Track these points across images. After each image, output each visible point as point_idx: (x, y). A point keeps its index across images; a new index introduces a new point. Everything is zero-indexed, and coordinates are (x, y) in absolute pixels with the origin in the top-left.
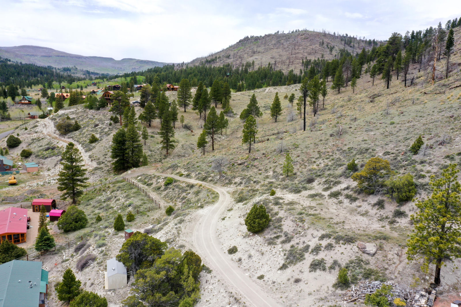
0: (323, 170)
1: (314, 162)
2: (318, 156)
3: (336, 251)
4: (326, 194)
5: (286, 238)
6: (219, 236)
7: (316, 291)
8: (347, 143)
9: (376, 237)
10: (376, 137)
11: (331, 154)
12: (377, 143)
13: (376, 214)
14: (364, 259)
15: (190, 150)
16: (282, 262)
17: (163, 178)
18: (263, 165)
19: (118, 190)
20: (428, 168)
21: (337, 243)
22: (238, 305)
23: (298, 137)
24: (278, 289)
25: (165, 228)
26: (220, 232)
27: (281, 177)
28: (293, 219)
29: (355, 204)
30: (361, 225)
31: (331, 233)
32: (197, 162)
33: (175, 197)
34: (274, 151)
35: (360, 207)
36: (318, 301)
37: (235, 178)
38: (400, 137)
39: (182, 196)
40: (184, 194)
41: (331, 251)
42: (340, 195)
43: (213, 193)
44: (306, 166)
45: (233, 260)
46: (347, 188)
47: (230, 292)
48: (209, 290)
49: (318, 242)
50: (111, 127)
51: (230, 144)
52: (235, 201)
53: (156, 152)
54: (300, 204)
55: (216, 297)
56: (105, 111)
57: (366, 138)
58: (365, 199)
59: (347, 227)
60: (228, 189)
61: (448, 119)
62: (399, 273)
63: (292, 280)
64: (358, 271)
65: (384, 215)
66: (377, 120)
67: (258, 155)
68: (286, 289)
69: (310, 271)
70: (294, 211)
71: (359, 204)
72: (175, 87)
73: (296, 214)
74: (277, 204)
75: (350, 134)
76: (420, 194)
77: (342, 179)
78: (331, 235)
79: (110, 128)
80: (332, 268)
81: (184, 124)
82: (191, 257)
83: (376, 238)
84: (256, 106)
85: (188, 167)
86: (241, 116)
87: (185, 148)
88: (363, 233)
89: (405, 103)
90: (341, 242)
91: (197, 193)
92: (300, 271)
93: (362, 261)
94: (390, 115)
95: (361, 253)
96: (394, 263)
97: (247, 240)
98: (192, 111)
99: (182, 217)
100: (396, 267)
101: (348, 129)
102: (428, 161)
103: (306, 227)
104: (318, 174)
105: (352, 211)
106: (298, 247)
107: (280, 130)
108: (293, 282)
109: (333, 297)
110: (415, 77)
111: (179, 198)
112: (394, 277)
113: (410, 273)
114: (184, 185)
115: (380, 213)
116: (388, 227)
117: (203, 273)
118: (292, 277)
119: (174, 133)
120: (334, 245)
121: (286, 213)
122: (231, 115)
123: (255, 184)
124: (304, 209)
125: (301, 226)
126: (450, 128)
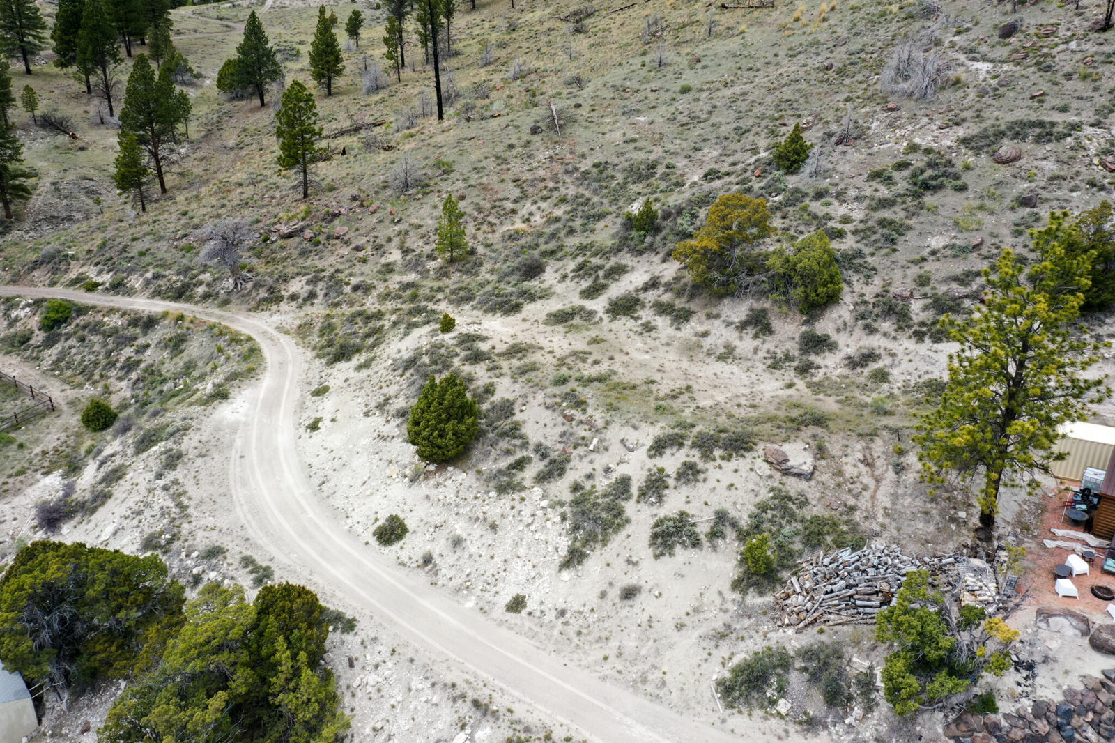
0: (554, 236)
1: (514, 212)
2: (517, 192)
3: (712, 483)
4: (598, 305)
5: (546, 462)
6: (325, 487)
7: (692, 613)
8: (585, 150)
9: (792, 420)
10: (656, 128)
11: (551, 185)
12: (670, 147)
13: (756, 351)
14: (793, 494)
15: (83, 197)
16: (564, 543)
17: (28, 305)
18: (361, 232)
20: (839, 210)
21: (707, 457)
22: (491, 723)
23: (440, 139)
24: (584, 631)
25: (119, 490)
26: (320, 473)
27: (431, 265)
28: (549, 401)
29: (690, 329)
30: (735, 390)
31: (676, 430)
32: (134, 240)
33: (96, 364)
34: (385, 187)
35: (705, 334)
36: (713, 643)
37: (285, 281)
38: (722, 128)
39: (122, 359)
40: (128, 352)
41: (699, 485)
42: (638, 307)
43: (235, 340)
44: (491, 225)
45: (403, 564)
46: (653, 284)
47: (449, 682)
48: (369, 689)
49: (650, 463)
51: (214, 168)
52: (319, 356)
54: (541, 348)
55: (402, 709)
57: (632, 134)
58: (714, 311)
59: (704, 402)
60: (276, 318)
61: (821, 74)
62: (887, 515)
63: (614, 594)
64: (787, 530)
65: (778, 351)
66: (640, 82)
67: (339, 201)
68: (606, 625)
69: (657, 557)
70: (539, 374)
71: (701, 329)
73: (547, 383)
74: (477, 357)
75: (585, 124)
76: (849, 283)
77: (627, 259)
78: (682, 437)
80: (715, 534)
81: (37, 113)
82: (288, 604)
83: (796, 424)
85: (108, 255)
86: (219, 81)
87: (65, 192)
88: (753, 414)
89: (688, 35)
90: (717, 453)
91: (176, 344)
92: (629, 562)
93: (790, 499)
94: (671, 68)
95: (778, 475)
96: (865, 488)
97: (424, 488)
98: (57, 70)
99: (170, 443)
100: (873, 497)
101: (573, 111)
102: (833, 190)
106: (593, 487)
108: (617, 600)
109: (746, 622)
111: (112, 365)
112: (878, 529)
113: (915, 510)
114: (116, 321)
115: (766, 347)
116: (800, 384)
117: (334, 637)
118: (611, 584)
119: (18, 148)
120: (701, 465)
121: (517, 386)
122: (186, 78)
123: (359, 293)
124: (562, 362)
125: (581, 422)
126: (841, 97)
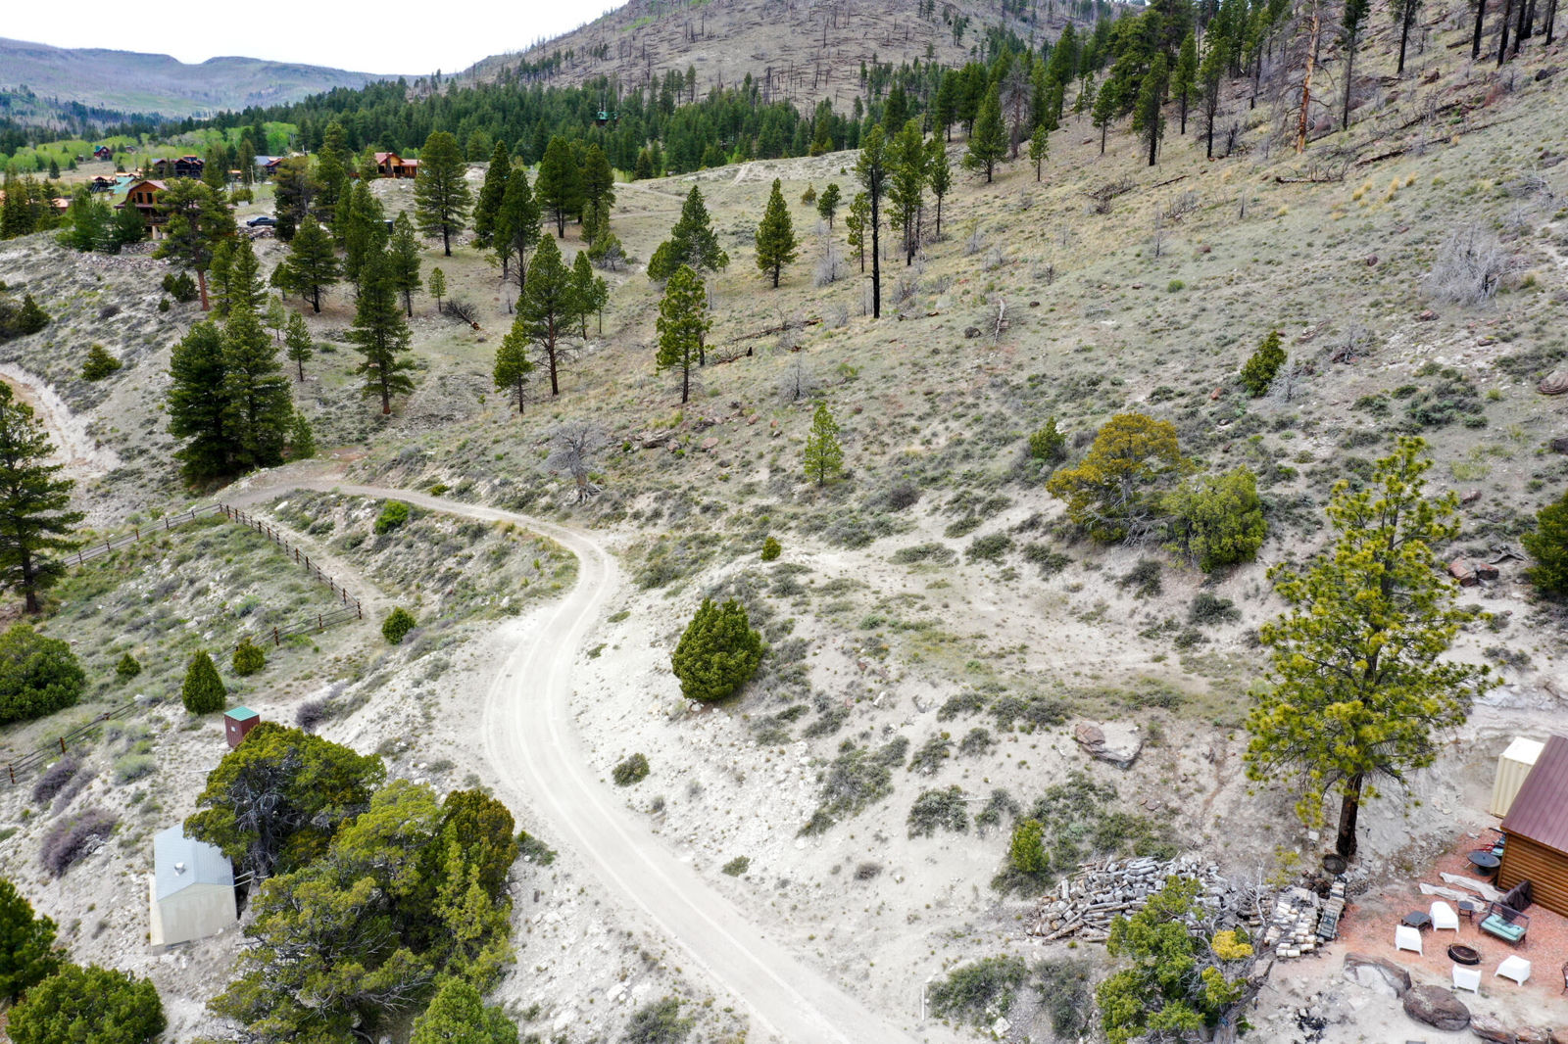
0: (946, 461)
1: (915, 431)
2: (926, 408)
3: (1001, 757)
4: (960, 545)
5: (822, 715)
6: (582, 718)
7: (933, 906)
8: (1024, 359)
9: (1136, 698)
10: (1121, 335)
11: (970, 400)
12: (1128, 359)
13: (1133, 613)
14: (1098, 783)
15: (469, 395)
16: (812, 806)
17: (370, 506)
18: (732, 445)
19: (200, 556)
20: (1301, 444)
21: (1004, 726)
22: (653, 979)
23: (858, 341)
24: (800, 907)
25: (376, 697)
26: (583, 702)
27: (800, 488)
28: (848, 646)
29: (1059, 582)
30: (1082, 657)
31: (980, 693)
32: (496, 442)
33: (417, 573)
34: (773, 394)
35: (1077, 589)
36: (943, 942)
37: (633, 496)
38: (1203, 337)
39: (443, 570)
40: (450, 562)
41: (984, 757)
42: (1006, 550)
43: (556, 556)
44: (884, 445)
45: (632, 808)
46: (1032, 524)
47: (626, 930)
48: (547, 927)
49: (938, 728)
50: (165, 317)
51: (617, 368)
52: (636, 581)
53: (342, 408)
54: (867, 587)
55: (572, 952)
56: (139, 257)
57: (1089, 342)
58: (1095, 561)
59: (1034, 665)
60: (612, 538)
61: (1359, 270)
62: (1217, 825)
63: (850, 871)
64: (1078, 825)
65: (1161, 616)
66: (1124, 277)
67: (713, 409)
68: (829, 904)
69: (912, 836)
70: (850, 615)
71: (1073, 581)
72: (408, 162)
73: (854, 625)
74: (786, 590)
75: (1034, 327)
76: (1279, 538)
77: (1013, 492)
78: (982, 700)
79: (162, 322)
80: (987, 819)
81: (444, 299)
82: (474, 813)
83: (1138, 703)
84: (703, 230)
85: (465, 458)
86: (650, 267)
87: (451, 388)
88: (1090, 685)
89: (1215, 217)
90: (1018, 723)
91: (498, 557)
92: (877, 837)
93: (1092, 788)
94: (1168, 260)
95: (1086, 758)
96: (1201, 790)
97: (682, 729)
98: (474, 252)
99: (441, 654)
100: (1208, 803)
101: (1027, 310)
102: (1302, 420)
103: (893, 675)
104: (930, 474)
105: (1051, 607)
106: (865, 747)
107: (792, 318)
108: (850, 879)
109: (993, 926)
110: (1241, 124)
111: (431, 575)
112: (1200, 841)
113: (1255, 824)
114: (448, 528)
115: (1146, 609)
116: (1174, 659)
117: (522, 866)
118: (848, 859)
119: (406, 336)
120: (993, 735)
121: (820, 625)
122: (617, 263)
123: (709, 515)
124: (883, 605)
125: (873, 672)
126: (1367, 301)
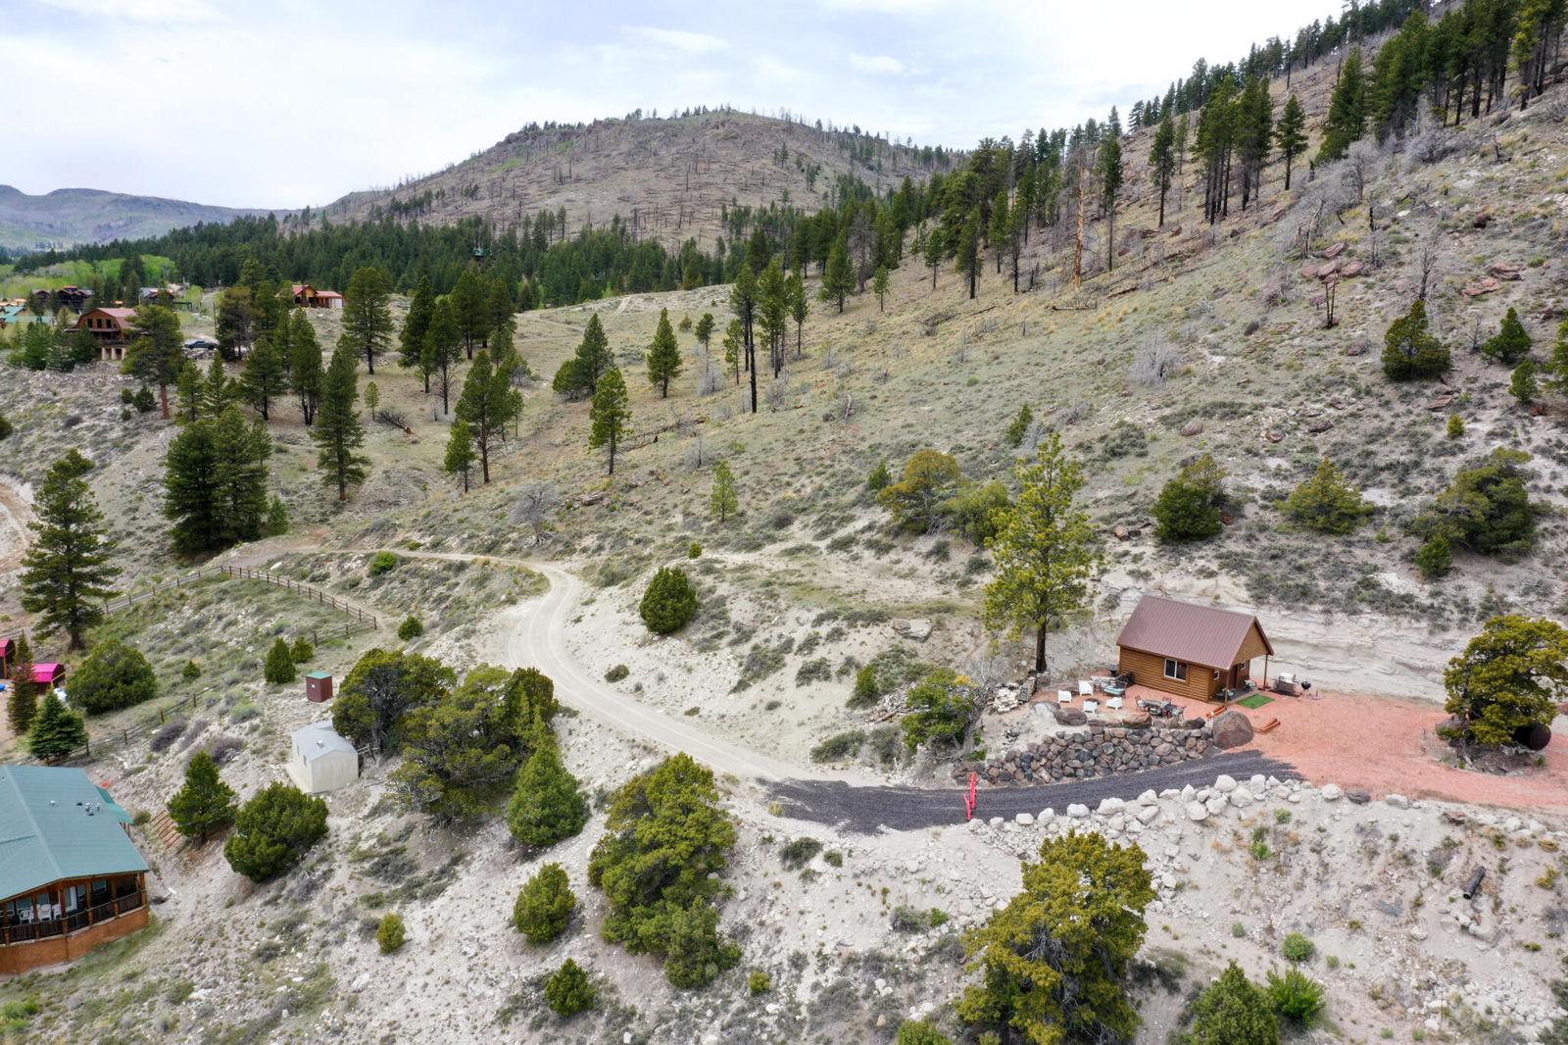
0: (812, 499)
1: (788, 484)
2: (797, 469)
3: (850, 641)
4: (823, 544)
5: (739, 633)
6: (576, 653)
7: (812, 718)
8: (866, 434)
9: (930, 609)
10: (934, 415)
11: (828, 462)
12: (937, 430)
13: (932, 572)
14: (906, 649)
15: (411, 485)
16: (738, 678)
17: (360, 559)
18: (653, 500)
19: (221, 600)
21: (851, 625)
22: (652, 757)
23: (742, 427)
24: (734, 725)
26: (575, 645)
27: (707, 524)
28: (753, 596)
29: (886, 559)
30: (900, 594)
31: (837, 611)
32: (455, 511)
33: (412, 599)
34: (680, 464)
35: (898, 562)
36: (819, 731)
37: (580, 537)
38: (988, 414)
39: (435, 595)
40: (441, 589)
41: (840, 642)
42: (853, 544)
43: (530, 575)
44: (767, 494)
45: (621, 692)
46: (870, 528)
47: (631, 739)
48: (579, 745)
49: (811, 631)
50: (130, 424)
51: (537, 461)
52: (594, 585)
53: (303, 496)
54: (763, 568)
55: (598, 754)
56: (93, 375)
57: (911, 420)
58: (910, 545)
59: (870, 599)
60: (567, 565)
61: (1093, 367)
63: (762, 707)
64: (895, 670)
65: (949, 572)
66: (938, 377)
67: (635, 477)
68: (751, 722)
69: (798, 686)
70: (752, 581)
71: (895, 558)
72: (321, 294)
73: (756, 586)
74: (708, 571)
75: (874, 412)
77: (858, 511)
78: (838, 614)
79: (126, 429)
80: (843, 672)
81: (377, 409)
82: (532, 679)
83: (931, 611)
84: (602, 350)
85: (431, 523)
86: (555, 382)
87: (395, 480)
88: (904, 605)
89: (1007, 335)
90: (859, 623)
91: (481, 582)
93: (903, 652)
94: (969, 365)
95: (899, 638)
97: (648, 649)
98: (399, 370)
99: (467, 626)
100: (969, 655)
101: (868, 401)
103: (783, 606)
104: (801, 506)
105: (881, 573)
106: (767, 646)
107: (684, 418)
108: (763, 710)
109: (847, 721)
110: (1042, 265)
111: (426, 599)
114: (434, 567)
115: (940, 569)
116: (955, 593)
117: (559, 719)
118: (761, 701)
119: (360, 436)
120: (845, 630)
121: (733, 588)
122: (523, 380)
123: (641, 545)
124: (774, 575)
125: (770, 607)
126: (1092, 387)
